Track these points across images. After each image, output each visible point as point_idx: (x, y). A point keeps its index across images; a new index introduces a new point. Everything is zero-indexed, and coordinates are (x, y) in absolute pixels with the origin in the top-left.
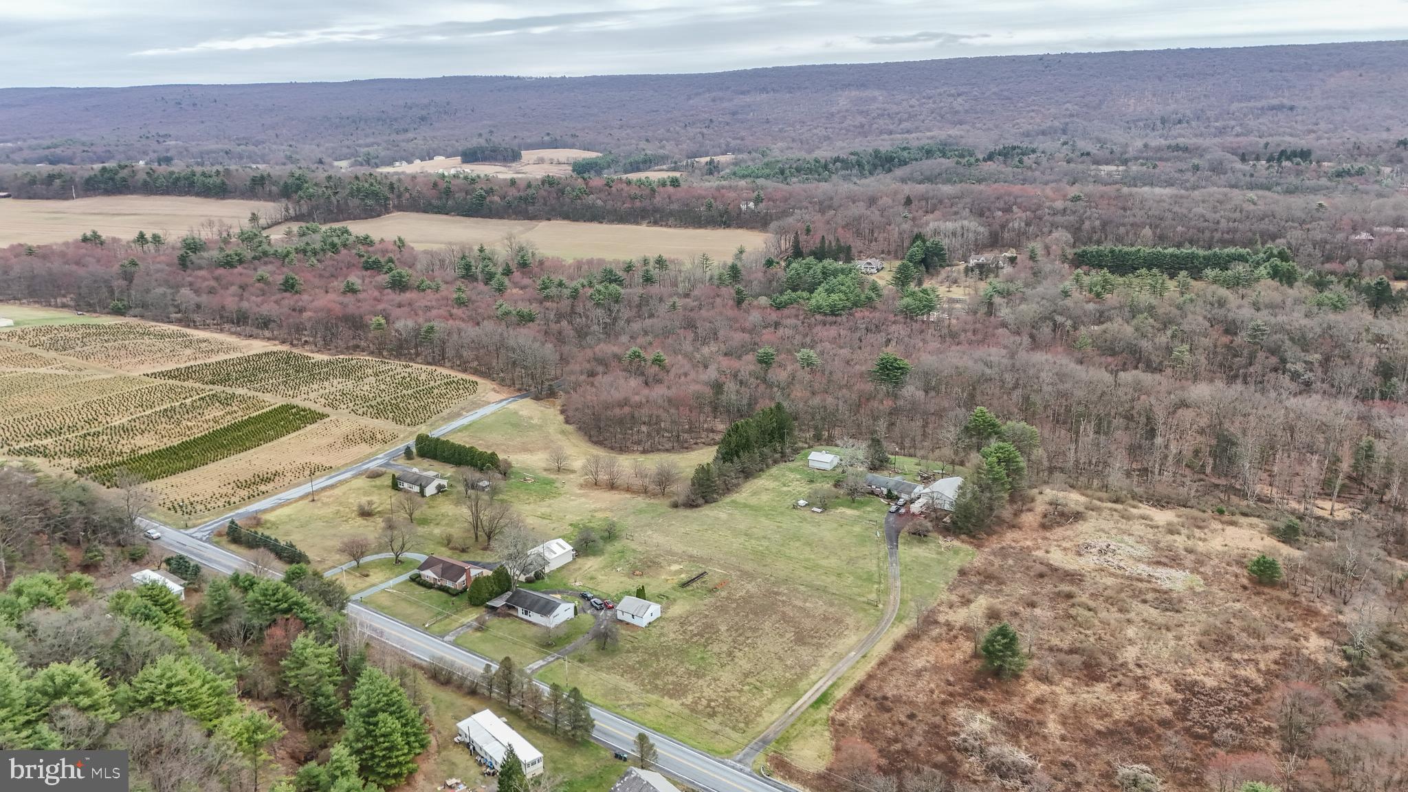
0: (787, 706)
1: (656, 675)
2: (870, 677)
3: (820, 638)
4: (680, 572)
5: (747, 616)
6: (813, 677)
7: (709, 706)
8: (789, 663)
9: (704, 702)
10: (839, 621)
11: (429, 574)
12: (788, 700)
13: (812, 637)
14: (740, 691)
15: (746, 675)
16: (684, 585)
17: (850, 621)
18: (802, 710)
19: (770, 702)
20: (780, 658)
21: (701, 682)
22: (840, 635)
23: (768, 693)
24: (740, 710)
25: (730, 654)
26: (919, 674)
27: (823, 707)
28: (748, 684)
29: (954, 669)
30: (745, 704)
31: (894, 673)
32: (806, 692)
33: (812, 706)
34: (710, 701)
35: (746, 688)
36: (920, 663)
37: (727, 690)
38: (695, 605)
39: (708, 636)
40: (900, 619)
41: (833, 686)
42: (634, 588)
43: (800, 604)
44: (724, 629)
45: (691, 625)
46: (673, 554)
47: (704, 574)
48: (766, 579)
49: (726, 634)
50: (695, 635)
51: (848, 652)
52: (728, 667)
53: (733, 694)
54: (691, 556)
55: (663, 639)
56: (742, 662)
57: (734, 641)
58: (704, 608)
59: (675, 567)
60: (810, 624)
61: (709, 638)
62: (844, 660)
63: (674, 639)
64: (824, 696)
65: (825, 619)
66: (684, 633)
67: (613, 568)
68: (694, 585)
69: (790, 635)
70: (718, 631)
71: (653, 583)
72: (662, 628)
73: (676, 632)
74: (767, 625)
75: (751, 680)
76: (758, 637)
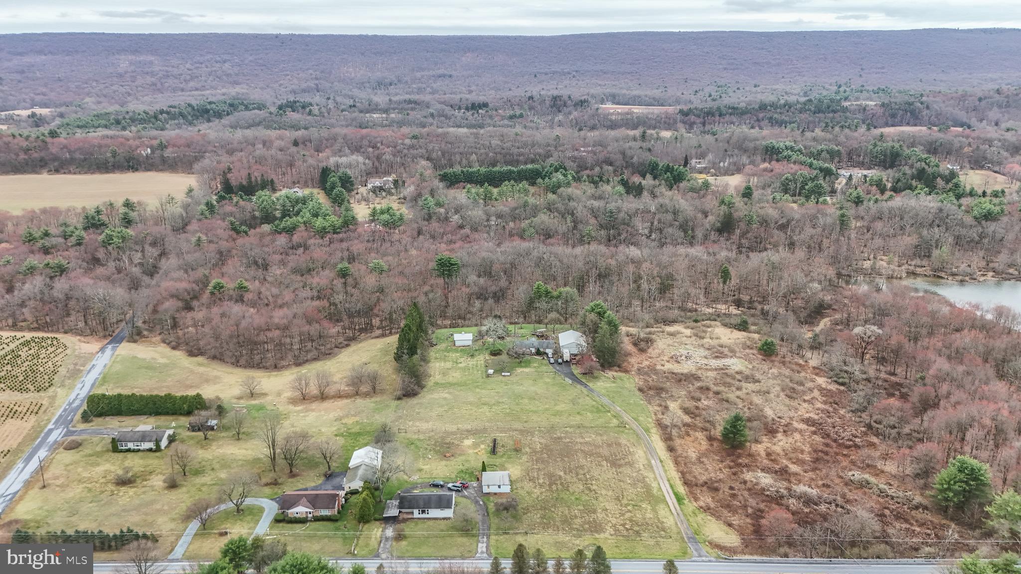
0: (667, 509)
1: (566, 522)
2: (681, 472)
3: (623, 459)
4: (475, 445)
5: (563, 460)
6: (654, 485)
7: (627, 529)
8: (629, 482)
9: (621, 528)
10: (619, 445)
11: (300, 510)
12: (663, 506)
13: (618, 460)
14: (629, 511)
15: (618, 500)
16: (493, 452)
17: (623, 441)
18: (678, 509)
19: (654, 510)
20: (621, 481)
21: (599, 515)
22: (631, 453)
23: (646, 506)
24: (647, 524)
25: (590, 490)
26: (700, 461)
27: (686, 502)
28: (627, 505)
29: (711, 451)
30: (644, 519)
31: (689, 465)
32: (664, 496)
33: (679, 504)
34: (623, 525)
35: (629, 508)
36: (692, 454)
37: (623, 515)
38: (521, 464)
39: (558, 482)
40: (647, 430)
41: (671, 486)
42: (461, 467)
43: (582, 441)
44: (562, 474)
45: (538, 479)
46: (453, 433)
47: (495, 440)
48: (540, 431)
49: (568, 477)
50: (550, 485)
51: (650, 462)
52: (601, 499)
53: (628, 515)
54: (468, 431)
55: (534, 496)
56: (604, 492)
57: (580, 480)
58: (530, 464)
59: (468, 442)
60: (605, 451)
61: (562, 484)
62: (655, 468)
63: (541, 493)
64: (676, 495)
65: (609, 445)
66: (541, 486)
67: (424, 458)
68: (500, 450)
69: (604, 463)
70: (560, 477)
71: (470, 458)
72: (522, 488)
73: (535, 487)
74: (583, 461)
75: (625, 502)
76: (589, 471)
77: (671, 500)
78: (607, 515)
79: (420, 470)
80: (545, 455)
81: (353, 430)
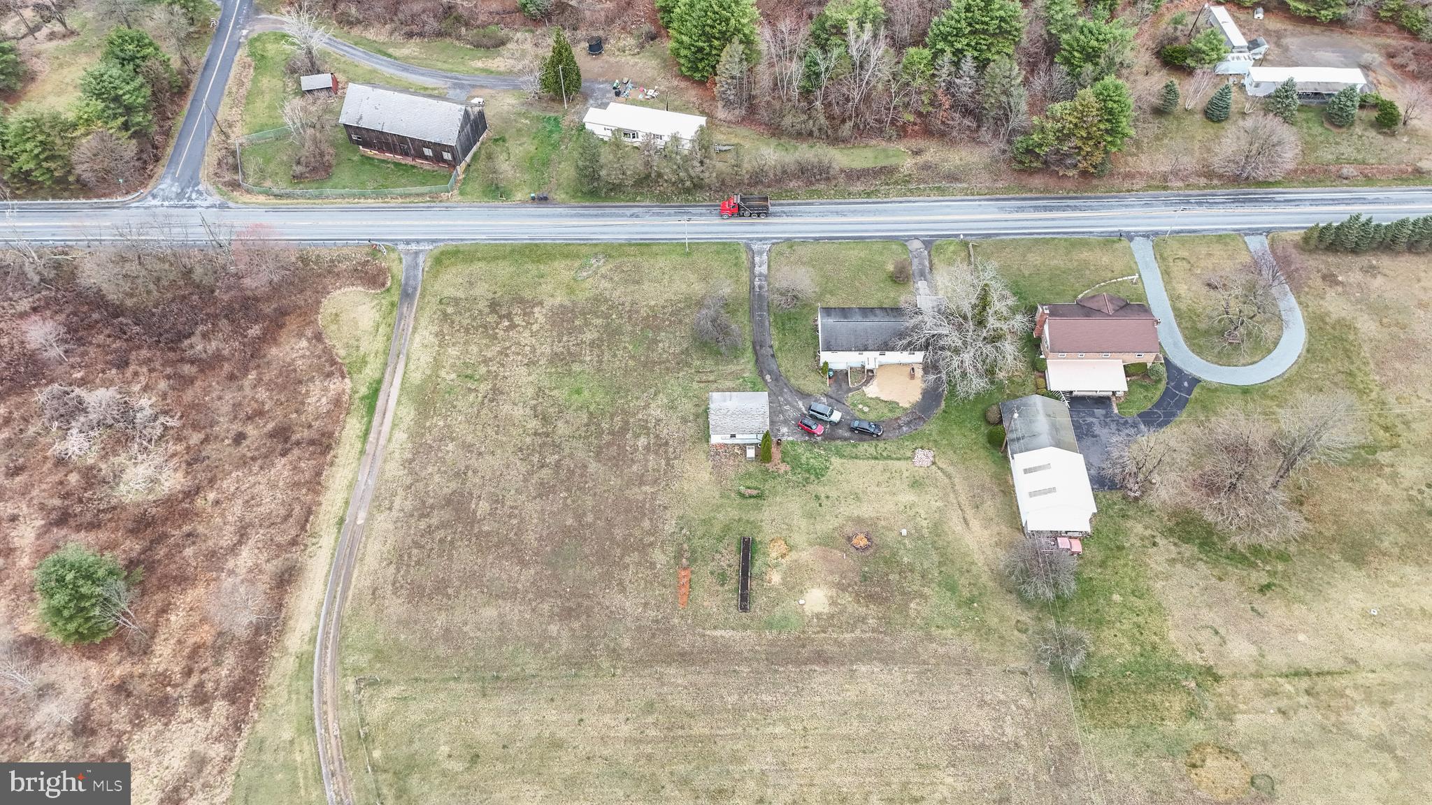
0: (412, 367)
1: (612, 333)
2: (315, 484)
3: (430, 531)
4: (794, 586)
5: (579, 517)
6: (401, 436)
7: (509, 316)
8: (451, 447)
9: (518, 320)
10: (416, 593)
12: (416, 377)
13: (443, 525)
14: (486, 361)
15: (496, 391)
16: (747, 549)
17: (396, 606)
18: (389, 369)
19: (437, 364)
20: (468, 447)
21: (547, 349)
22: (400, 558)
23: (448, 376)
24: (467, 331)
25: (545, 419)
26: (242, 534)
27: (363, 390)
28: (482, 379)
29: (183, 580)
30: (466, 343)
31: (283, 512)
32: (399, 402)
33: (379, 382)
34: (513, 326)
35: (483, 370)
36: (246, 557)
37: (501, 353)
38: (682, 497)
39: (606, 438)
40: (305, 662)
41: (367, 433)
42: (822, 491)
43: (507, 606)
44: (593, 466)
45: (647, 448)
46: (866, 652)
47: (744, 600)
48: (615, 654)
49: (580, 454)
50: (625, 429)
51: (370, 517)
52: (530, 391)
53: (495, 350)
54: (821, 658)
55: (662, 399)
56: (518, 412)
57: (557, 447)
58: (661, 500)
59: (816, 600)
60: (465, 556)
61: (599, 433)
62: (369, 497)
63: (647, 406)
64: (371, 410)
65: (441, 587)
66: (645, 427)
67: (921, 537)
68: (729, 559)
69: (483, 507)
70: (598, 455)
71: (803, 523)
72: (684, 420)
73: (659, 421)
74: (532, 509)
75: (484, 387)
76: (530, 473)
77: (392, 393)
78: (534, 350)
79: (916, 484)
80: (619, 533)
81: (1177, 703)
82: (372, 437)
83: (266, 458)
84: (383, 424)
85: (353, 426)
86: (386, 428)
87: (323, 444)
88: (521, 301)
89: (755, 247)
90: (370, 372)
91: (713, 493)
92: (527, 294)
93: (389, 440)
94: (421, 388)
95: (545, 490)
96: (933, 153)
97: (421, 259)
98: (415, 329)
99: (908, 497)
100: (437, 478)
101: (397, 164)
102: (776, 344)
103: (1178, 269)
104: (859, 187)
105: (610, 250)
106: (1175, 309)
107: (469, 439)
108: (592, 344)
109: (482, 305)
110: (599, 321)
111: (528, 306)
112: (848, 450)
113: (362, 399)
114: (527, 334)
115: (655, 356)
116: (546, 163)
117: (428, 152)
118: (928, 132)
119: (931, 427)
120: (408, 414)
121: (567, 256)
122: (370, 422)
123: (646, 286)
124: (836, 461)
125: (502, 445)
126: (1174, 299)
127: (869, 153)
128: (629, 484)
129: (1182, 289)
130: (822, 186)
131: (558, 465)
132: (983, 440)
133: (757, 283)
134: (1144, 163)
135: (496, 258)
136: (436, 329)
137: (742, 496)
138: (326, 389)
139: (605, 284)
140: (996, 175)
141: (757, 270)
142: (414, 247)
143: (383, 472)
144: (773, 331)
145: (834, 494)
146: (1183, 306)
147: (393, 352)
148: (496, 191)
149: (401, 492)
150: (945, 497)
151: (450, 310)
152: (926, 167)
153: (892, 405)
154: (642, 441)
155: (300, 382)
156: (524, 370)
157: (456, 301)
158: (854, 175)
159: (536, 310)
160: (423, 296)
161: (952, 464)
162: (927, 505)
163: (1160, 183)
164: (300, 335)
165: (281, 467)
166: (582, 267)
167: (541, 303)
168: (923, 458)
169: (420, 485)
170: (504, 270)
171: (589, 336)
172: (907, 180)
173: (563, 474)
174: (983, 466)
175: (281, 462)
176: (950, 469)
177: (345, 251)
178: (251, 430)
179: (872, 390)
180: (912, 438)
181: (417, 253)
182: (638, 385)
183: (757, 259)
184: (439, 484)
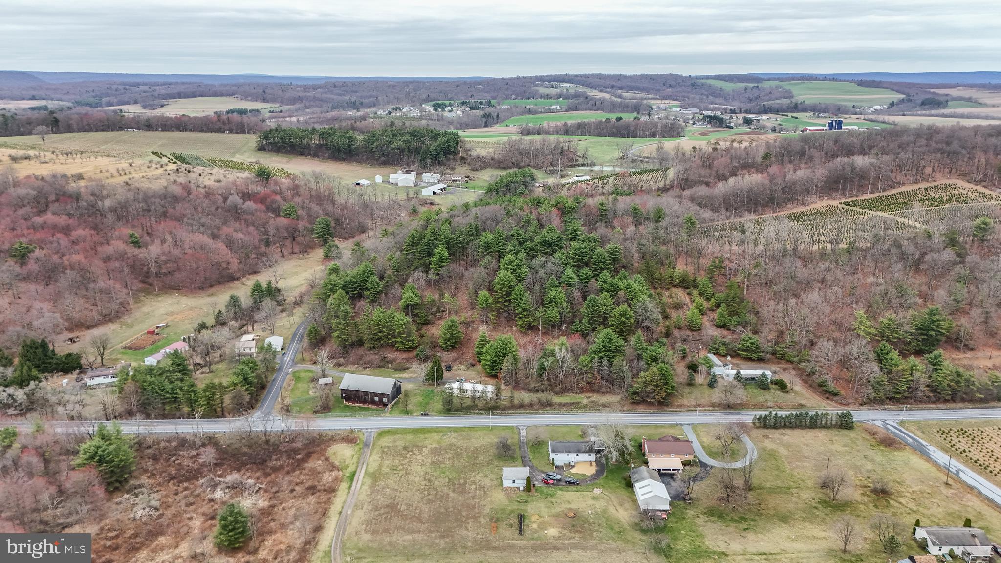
0: (369, 467)
1: (458, 455)
2: (328, 502)
3: (380, 515)
4: (542, 528)
5: (446, 509)
6: (365, 487)
7: (412, 451)
8: (388, 490)
9: (416, 452)
10: (375, 533)
12: (371, 470)
13: (386, 513)
14: (402, 465)
15: (407, 473)
16: (522, 517)
17: (367, 536)
18: (359, 468)
19: (380, 466)
20: (396, 490)
21: (429, 460)
22: (367, 523)
23: (385, 469)
24: (393, 456)
25: (429, 481)
26: (296, 518)
27: (348, 475)
28: (401, 470)
29: (270, 533)
30: (393, 459)
31: (314, 511)
32: (364, 478)
33: (355, 472)
34: (414, 454)
35: (401, 467)
36: (298, 525)
38: (492, 502)
39: (457, 486)
40: (327, 553)
41: (350, 487)
42: (554, 500)
43: (416, 535)
44: (451, 494)
45: (476, 489)
46: (575, 547)
47: (521, 532)
48: (465, 548)
49: (446, 491)
50: (465, 483)
51: (353, 512)
52: (422, 473)
53: (406, 461)
54: (555, 548)
55: (481, 474)
56: (417, 479)
57: (436, 489)
58: (483, 503)
59: (552, 532)
60: (396, 521)
61: (454, 484)
62: (353, 505)
63: (475, 477)
64: (351, 480)
65: (387, 530)
66: (474, 483)
67: (598, 514)
68: (514, 520)
69: (403, 507)
70: (454, 491)
71: (546, 510)
72: (492, 480)
73: (480, 481)
74: (425, 507)
75: (402, 472)
76: (424, 497)
77: (361, 475)
78: (423, 461)
79: (594, 498)
80: (464, 513)
82: (353, 488)
83: (304, 496)
84: (356, 485)
85: (344, 486)
86: (359, 486)
87: (331, 490)
88: (417, 446)
89: (520, 428)
90: (351, 469)
91: (506, 502)
92: (420, 444)
93: (361, 488)
94: (374, 473)
95: (429, 502)
96: (595, 397)
97: (373, 433)
98: (370, 456)
99: (591, 502)
100: (382, 499)
101: (360, 407)
102: (531, 457)
103: (702, 434)
104: (564, 409)
105: (456, 430)
106: (701, 445)
107: (396, 487)
108: (449, 459)
109: (400, 448)
110: (452, 452)
111: (420, 448)
112: (564, 488)
113: (348, 477)
114: (420, 456)
115: (478, 462)
116: (428, 404)
117: (377, 399)
118: (593, 391)
119: (601, 481)
120: (368, 481)
121: (437, 432)
122: (351, 484)
123: (472, 440)
124: (559, 492)
125: (410, 489)
126: (702, 443)
127: (568, 398)
128: (468, 499)
129: (705, 440)
130: (549, 408)
131: (436, 494)
132: (624, 486)
133: (522, 438)
134: (685, 402)
135: (405, 433)
136: (380, 455)
137: (519, 502)
138: (331, 475)
139: (453, 440)
140: (623, 406)
141: (521, 435)
142: (370, 430)
143: (358, 498)
144: (530, 453)
145: (559, 501)
146: (705, 445)
147: (361, 462)
148: (407, 412)
149: (366, 504)
150: (608, 503)
151: (385, 450)
152: (592, 402)
153: (583, 475)
154: (473, 487)
155: (319, 473)
156: (420, 467)
157: (388, 447)
158: (561, 405)
159: (424, 449)
160: (374, 445)
161: (609, 493)
162: (600, 505)
163: (693, 409)
164: (318, 459)
165: (312, 499)
166: (443, 436)
167: (426, 447)
168: (597, 491)
169: (375, 502)
170: (409, 437)
171: (447, 456)
172: (585, 406)
173: (439, 496)
174: (623, 493)
175: (311, 497)
176: (610, 495)
177: (339, 432)
178: (297, 488)
179: (573, 471)
180: (593, 485)
181: (371, 432)
182: (471, 471)
183: (521, 431)
184: (382, 500)
